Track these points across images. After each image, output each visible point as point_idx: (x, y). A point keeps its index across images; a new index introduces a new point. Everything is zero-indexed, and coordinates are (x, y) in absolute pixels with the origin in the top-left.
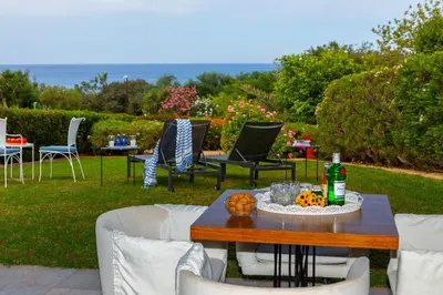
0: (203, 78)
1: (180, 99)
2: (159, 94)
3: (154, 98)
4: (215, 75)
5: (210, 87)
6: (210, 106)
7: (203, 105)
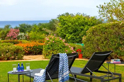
0: (21, 26)
1: (13, 33)
2: (5, 32)
3: (3, 33)
4: (25, 25)
5: (23, 29)
6: (24, 36)
7: (22, 35)
